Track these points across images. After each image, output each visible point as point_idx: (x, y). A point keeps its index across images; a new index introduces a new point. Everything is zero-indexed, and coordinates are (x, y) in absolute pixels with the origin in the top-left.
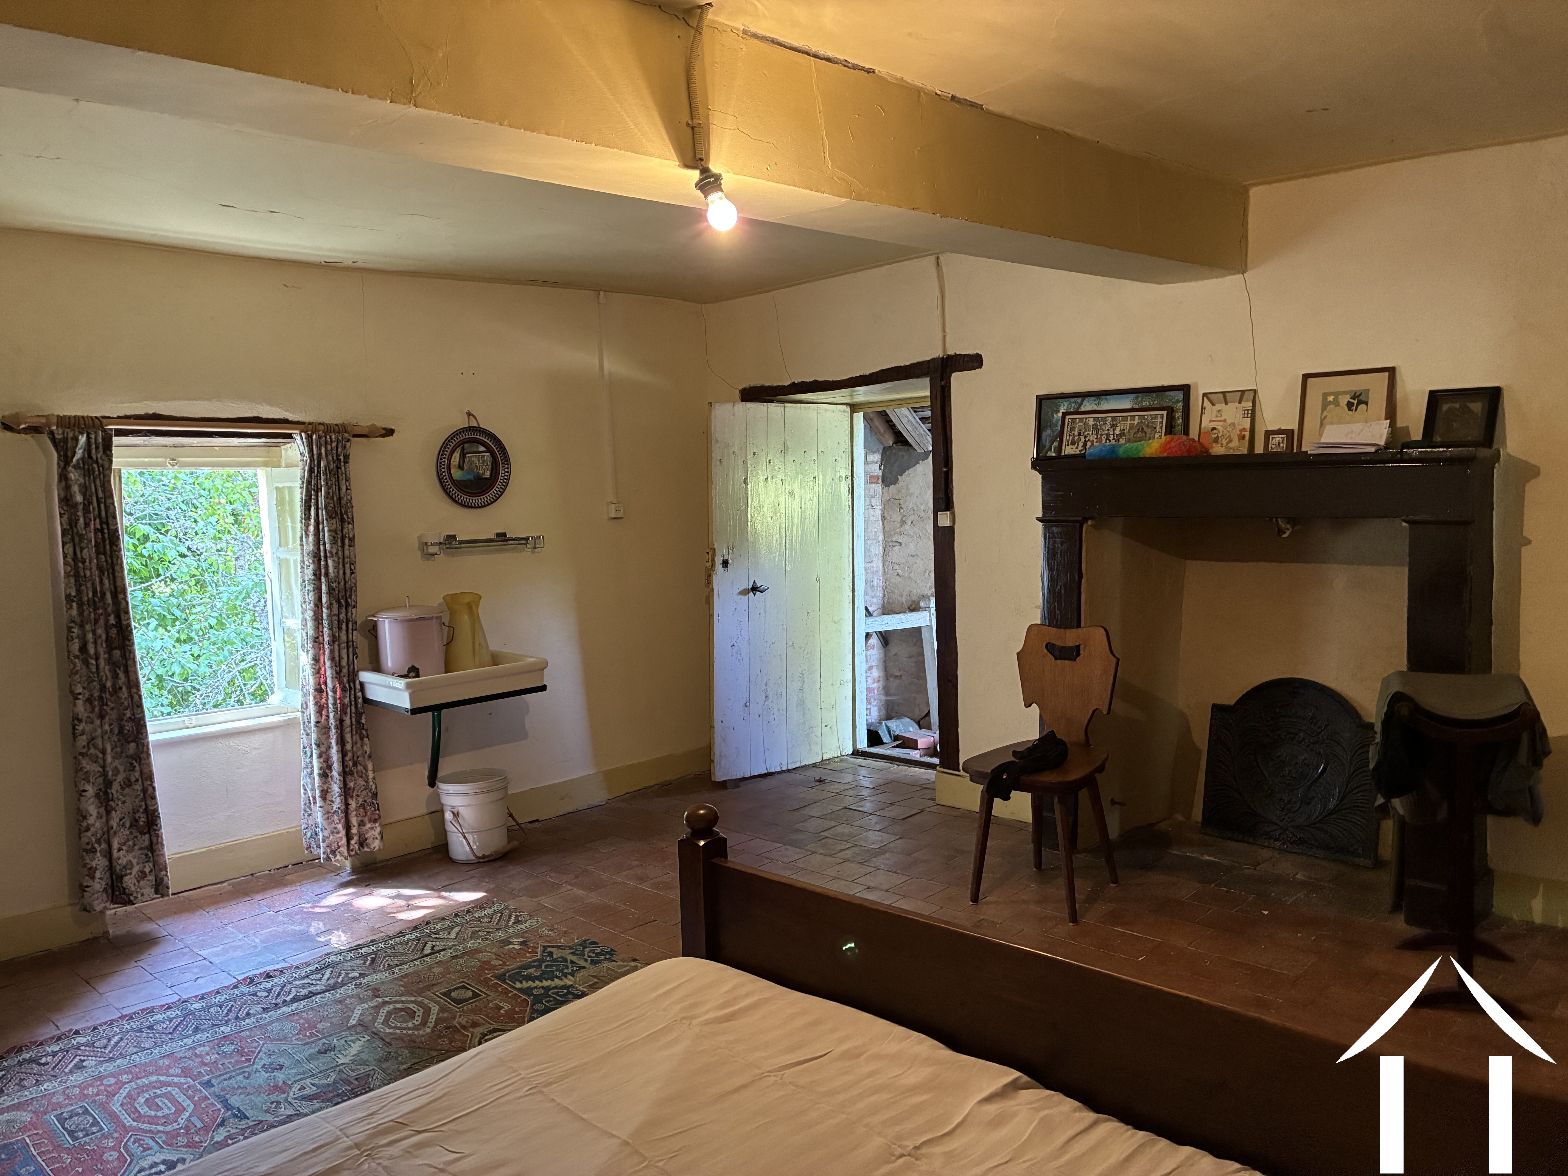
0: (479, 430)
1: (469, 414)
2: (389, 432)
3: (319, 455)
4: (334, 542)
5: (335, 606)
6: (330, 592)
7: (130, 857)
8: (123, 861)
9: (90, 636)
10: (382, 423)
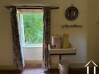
0: (73, 7)
1: (72, 5)
2: (58, 8)
3: (45, 11)
4: (46, 25)
5: (46, 34)
6: (45, 32)
7: (19, 63)
8: (18, 63)
9: (14, 35)
10: (56, 7)
